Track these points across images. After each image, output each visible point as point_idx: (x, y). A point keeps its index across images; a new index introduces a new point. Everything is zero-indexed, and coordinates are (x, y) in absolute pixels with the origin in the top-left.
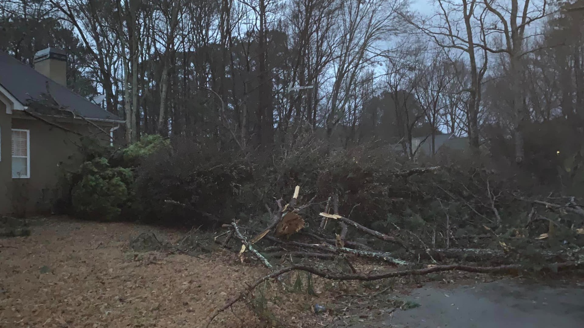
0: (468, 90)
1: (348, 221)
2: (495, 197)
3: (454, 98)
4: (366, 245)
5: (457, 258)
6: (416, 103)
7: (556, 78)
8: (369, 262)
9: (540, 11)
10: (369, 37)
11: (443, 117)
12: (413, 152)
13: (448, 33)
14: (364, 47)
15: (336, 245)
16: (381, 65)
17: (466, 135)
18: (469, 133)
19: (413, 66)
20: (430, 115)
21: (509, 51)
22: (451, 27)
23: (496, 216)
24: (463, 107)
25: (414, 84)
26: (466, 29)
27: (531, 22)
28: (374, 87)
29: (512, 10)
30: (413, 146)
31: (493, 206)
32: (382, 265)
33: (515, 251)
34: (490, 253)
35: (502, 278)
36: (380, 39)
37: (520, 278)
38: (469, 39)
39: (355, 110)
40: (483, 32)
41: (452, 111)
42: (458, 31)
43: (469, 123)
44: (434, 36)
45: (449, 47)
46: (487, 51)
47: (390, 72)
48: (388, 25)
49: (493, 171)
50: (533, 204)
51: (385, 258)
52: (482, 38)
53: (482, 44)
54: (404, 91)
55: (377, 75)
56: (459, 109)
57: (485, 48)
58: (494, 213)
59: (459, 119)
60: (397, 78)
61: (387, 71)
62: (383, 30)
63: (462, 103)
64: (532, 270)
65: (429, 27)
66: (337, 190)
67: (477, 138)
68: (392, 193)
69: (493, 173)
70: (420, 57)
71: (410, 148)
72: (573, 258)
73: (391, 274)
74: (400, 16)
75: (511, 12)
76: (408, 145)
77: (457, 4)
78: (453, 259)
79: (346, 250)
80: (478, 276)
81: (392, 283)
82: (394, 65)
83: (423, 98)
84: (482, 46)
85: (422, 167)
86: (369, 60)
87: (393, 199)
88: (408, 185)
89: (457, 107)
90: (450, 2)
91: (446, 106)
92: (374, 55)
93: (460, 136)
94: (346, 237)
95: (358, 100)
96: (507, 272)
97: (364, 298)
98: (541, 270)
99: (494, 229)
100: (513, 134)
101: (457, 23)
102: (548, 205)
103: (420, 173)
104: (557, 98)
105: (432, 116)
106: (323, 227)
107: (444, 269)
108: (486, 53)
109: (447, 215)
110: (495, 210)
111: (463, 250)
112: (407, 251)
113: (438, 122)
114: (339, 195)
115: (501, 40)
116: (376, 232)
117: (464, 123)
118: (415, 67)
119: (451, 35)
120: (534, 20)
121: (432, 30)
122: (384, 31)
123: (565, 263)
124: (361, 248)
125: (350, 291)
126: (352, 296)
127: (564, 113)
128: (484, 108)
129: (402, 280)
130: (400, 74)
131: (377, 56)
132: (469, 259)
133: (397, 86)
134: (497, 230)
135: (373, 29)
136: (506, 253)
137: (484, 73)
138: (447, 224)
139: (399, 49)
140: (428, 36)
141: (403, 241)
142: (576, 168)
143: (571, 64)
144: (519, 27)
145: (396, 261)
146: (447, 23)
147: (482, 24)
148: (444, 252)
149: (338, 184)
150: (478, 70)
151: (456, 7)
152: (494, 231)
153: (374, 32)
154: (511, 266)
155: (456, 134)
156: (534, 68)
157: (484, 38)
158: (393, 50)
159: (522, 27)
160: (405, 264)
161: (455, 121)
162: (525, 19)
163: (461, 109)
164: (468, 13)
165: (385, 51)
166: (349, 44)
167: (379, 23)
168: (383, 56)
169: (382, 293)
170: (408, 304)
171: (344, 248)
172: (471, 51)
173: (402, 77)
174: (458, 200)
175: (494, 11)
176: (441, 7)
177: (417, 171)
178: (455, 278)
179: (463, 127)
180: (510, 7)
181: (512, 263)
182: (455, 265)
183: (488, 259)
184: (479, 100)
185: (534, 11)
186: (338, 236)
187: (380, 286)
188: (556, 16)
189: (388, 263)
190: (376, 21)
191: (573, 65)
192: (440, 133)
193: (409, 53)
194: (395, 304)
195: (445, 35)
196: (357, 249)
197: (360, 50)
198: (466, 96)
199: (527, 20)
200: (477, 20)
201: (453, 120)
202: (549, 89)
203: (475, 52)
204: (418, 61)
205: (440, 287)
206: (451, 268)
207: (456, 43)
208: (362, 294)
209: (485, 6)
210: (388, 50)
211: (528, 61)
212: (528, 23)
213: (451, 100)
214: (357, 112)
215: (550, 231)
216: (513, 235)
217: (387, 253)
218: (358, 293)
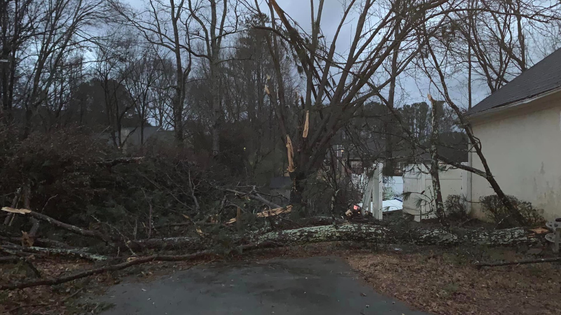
0: (174, 87)
1: (39, 216)
2: (195, 186)
3: (163, 94)
4: (61, 241)
5: (157, 248)
6: (126, 94)
7: (244, 87)
8: (62, 260)
9: (233, 27)
10: (78, 19)
11: (152, 110)
12: (122, 142)
13: (157, 30)
14: (73, 29)
15: (23, 244)
16: (91, 51)
17: (172, 129)
18: (175, 127)
19: (124, 58)
20: (139, 107)
21: (208, 57)
22: (160, 25)
23: (195, 204)
24: (171, 104)
25: (124, 75)
26: (173, 30)
27: (226, 35)
28: (84, 72)
29: (212, 21)
30: (122, 136)
31: (193, 194)
32: (78, 262)
33: (209, 237)
34: (188, 240)
35: (197, 264)
36: (90, 24)
37: (213, 262)
38: (175, 40)
39: (61, 93)
40: (188, 35)
41: (160, 106)
42: (166, 31)
43: (175, 117)
44: (144, 31)
45: (158, 44)
46: (191, 54)
47: (100, 59)
48: (99, 12)
49: (194, 162)
50: (225, 192)
51: (81, 255)
52: (187, 42)
53: (187, 46)
54: (114, 81)
55: (86, 61)
56: (167, 104)
57: (189, 51)
58: (193, 201)
59: (167, 113)
60: (107, 67)
61: (97, 58)
62: (93, 16)
63: (169, 99)
64: (223, 254)
65: (139, 21)
66: (29, 180)
67: (181, 132)
68: (95, 184)
69: (194, 165)
70: (131, 49)
71: (120, 138)
72: (254, 240)
73: (84, 273)
74: (111, 5)
75: (211, 22)
76: (117, 134)
77: (166, 5)
78: (153, 250)
79: (35, 249)
80: (176, 264)
81: (87, 283)
82: (104, 53)
83: (133, 90)
84: (186, 48)
85: (127, 157)
86: (78, 43)
87: (95, 190)
88: (112, 175)
89: (164, 102)
90: (159, 2)
91: (155, 100)
92: (83, 39)
93: (167, 129)
94: (37, 233)
95: (64, 84)
96: (202, 257)
97: (50, 306)
98: (230, 253)
99: (193, 216)
100: (211, 131)
101: (165, 23)
102: (237, 193)
103: (125, 162)
104: (245, 103)
105: (141, 108)
106: (8, 224)
107: (143, 262)
108: (190, 55)
109: (150, 205)
110: (195, 197)
111: (163, 240)
112: (107, 244)
113: (148, 115)
114: (31, 185)
115: (203, 47)
116: (73, 226)
117: (171, 118)
118: (126, 58)
119: (159, 32)
120: (228, 34)
121: (142, 24)
122: (95, 17)
123: (248, 245)
124: (55, 245)
125: (33, 300)
126: (34, 306)
127: (249, 116)
128: (188, 106)
129: (99, 278)
130: (110, 63)
131: (86, 41)
132: (169, 247)
133: (107, 74)
134: (195, 217)
135: (83, 12)
136: (201, 238)
137: (188, 74)
138: (150, 213)
139: (110, 38)
140: (138, 30)
141: (102, 235)
142: (256, 162)
143: (255, 78)
144: (217, 38)
145: (94, 257)
146: (156, 22)
147: (187, 29)
148: (145, 243)
149: (30, 174)
150: (183, 71)
151: (165, 8)
152: (192, 218)
153: (83, 16)
154: (205, 251)
155: (164, 127)
156: (228, 76)
157: (189, 42)
158: (104, 38)
159: (220, 38)
160: (103, 259)
161: (163, 115)
162: (222, 32)
163: (169, 104)
164: (175, 16)
165: (95, 37)
166: (55, 22)
167: (90, 8)
168: (93, 42)
169: (73, 297)
170: (101, 306)
171: (32, 248)
172: (177, 52)
173: (112, 67)
174: (163, 189)
175: (197, 18)
176: (150, 4)
177: (122, 160)
178: (153, 269)
179: (170, 121)
180: (210, 18)
181: (206, 248)
182: (155, 255)
183: (186, 247)
184: (184, 98)
185: (228, 26)
186: (25, 233)
187: (71, 289)
188: (245, 36)
189: (85, 259)
190: (86, 6)
191: (256, 78)
192: (149, 125)
193: (120, 43)
194: (86, 308)
195: (154, 31)
196: (49, 247)
197: (68, 31)
198: (173, 93)
199: (223, 33)
200: (182, 24)
201: (161, 115)
202: (239, 96)
203: (181, 53)
204: (128, 53)
205: (138, 281)
206: (151, 260)
207: (164, 41)
208: (48, 301)
209: (190, 13)
210: (99, 37)
211: (224, 69)
212: (224, 35)
213: (160, 95)
214: (63, 96)
215: (237, 216)
216: (209, 221)
217: (84, 248)
218: (43, 301)
